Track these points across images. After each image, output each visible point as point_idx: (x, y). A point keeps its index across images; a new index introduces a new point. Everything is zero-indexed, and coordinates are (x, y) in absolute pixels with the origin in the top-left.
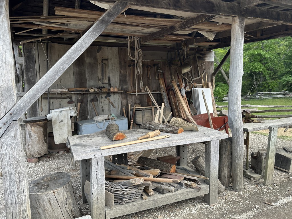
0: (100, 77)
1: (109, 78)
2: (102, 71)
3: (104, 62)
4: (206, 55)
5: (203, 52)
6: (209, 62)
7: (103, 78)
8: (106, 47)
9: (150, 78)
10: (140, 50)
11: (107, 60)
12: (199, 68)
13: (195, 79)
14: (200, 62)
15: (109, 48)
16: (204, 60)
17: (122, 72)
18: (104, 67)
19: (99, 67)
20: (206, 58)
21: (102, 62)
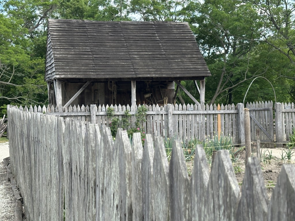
0: (93, 100)
1: (98, 100)
2: (94, 96)
3: (96, 91)
4: (168, 85)
5: (165, 83)
6: (170, 90)
7: (94, 101)
8: (97, 83)
9: (125, 101)
10: (115, 85)
11: (97, 90)
12: (162, 94)
13: (159, 101)
14: (163, 89)
15: (99, 83)
16: (167, 88)
17: (107, 97)
18: (95, 94)
19: (93, 94)
20: (168, 87)
21: (94, 91)
